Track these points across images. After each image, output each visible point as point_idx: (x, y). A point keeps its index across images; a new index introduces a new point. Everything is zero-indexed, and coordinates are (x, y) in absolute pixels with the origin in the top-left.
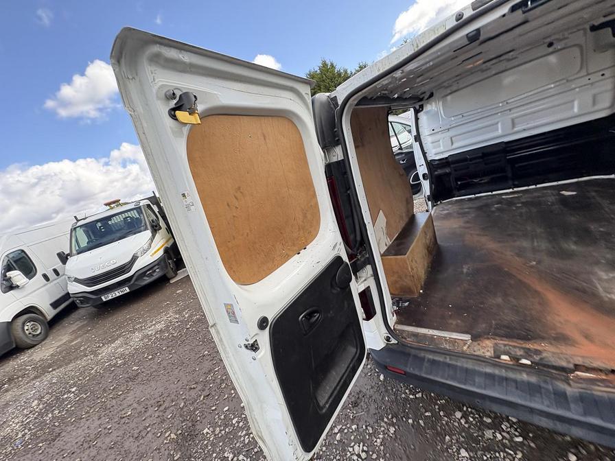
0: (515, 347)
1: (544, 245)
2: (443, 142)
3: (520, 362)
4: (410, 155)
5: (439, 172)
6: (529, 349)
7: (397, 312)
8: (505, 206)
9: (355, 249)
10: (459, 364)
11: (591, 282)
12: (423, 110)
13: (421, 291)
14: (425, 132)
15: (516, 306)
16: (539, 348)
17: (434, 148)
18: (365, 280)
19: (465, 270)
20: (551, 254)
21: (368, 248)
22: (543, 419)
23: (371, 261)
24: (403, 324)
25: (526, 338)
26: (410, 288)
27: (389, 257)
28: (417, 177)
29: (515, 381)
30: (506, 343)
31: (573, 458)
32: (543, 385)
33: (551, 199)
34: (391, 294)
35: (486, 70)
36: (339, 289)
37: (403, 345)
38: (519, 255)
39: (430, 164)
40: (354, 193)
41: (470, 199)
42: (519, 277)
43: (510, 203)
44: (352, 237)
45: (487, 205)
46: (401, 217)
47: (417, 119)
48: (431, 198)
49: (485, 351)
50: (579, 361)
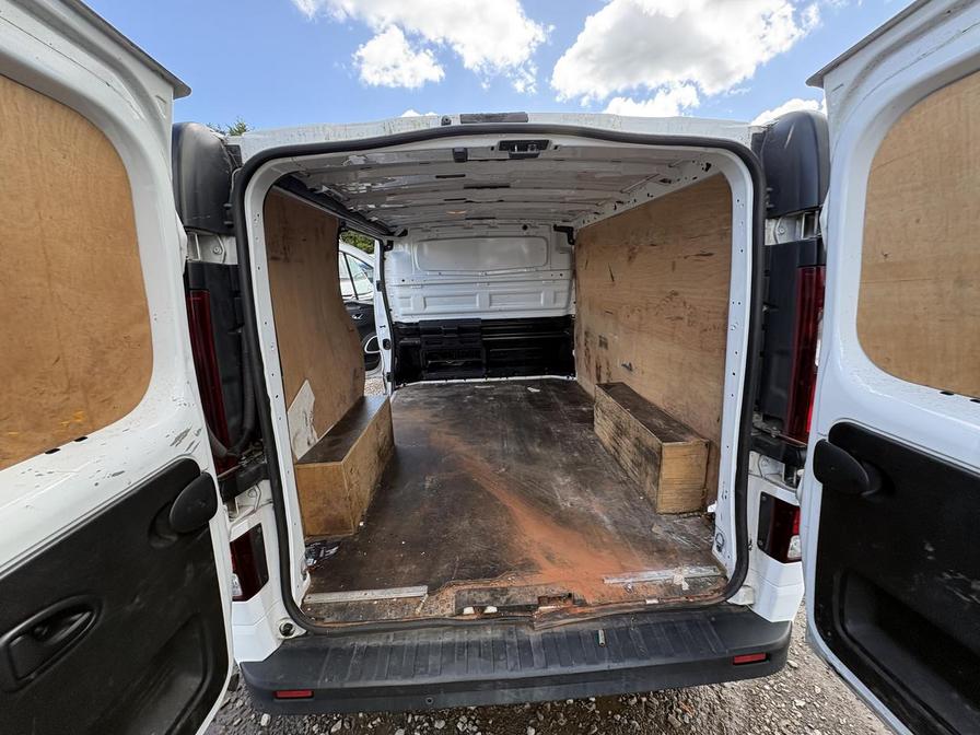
0: (480, 590)
1: (512, 447)
2: (414, 301)
3: (486, 612)
4: (368, 310)
5: (406, 341)
6: (495, 590)
7: (313, 571)
8: (477, 399)
9: (237, 448)
10: (407, 642)
11: (550, 489)
12: (391, 249)
13: (361, 524)
14: (392, 280)
15: (483, 529)
16: (505, 585)
17: (403, 305)
18: (253, 512)
19: (427, 484)
20: (519, 458)
21: (267, 447)
22: (506, 691)
23: (272, 473)
24: (323, 591)
25: (493, 575)
26: (342, 521)
27: (311, 465)
28: (374, 344)
29: (478, 644)
30: (470, 587)
31: (531, 732)
32: (508, 639)
33: (520, 394)
34: (305, 535)
35: (469, 228)
36: (174, 538)
37: (316, 634)
38: (489, 461)
39: (395, 327)
40: (252, 335)
41: (440, 386)
42: (490, 490)
43: (483, 395)
44: (232, 422)
45: (459, 395)
46: (343, 399)
47: (383, 259)
48: (392, 379)
49: (444, 607)
50: (542, 591)
